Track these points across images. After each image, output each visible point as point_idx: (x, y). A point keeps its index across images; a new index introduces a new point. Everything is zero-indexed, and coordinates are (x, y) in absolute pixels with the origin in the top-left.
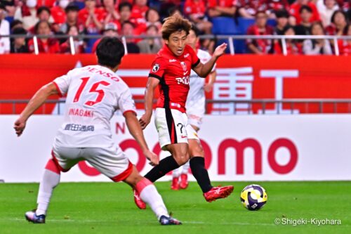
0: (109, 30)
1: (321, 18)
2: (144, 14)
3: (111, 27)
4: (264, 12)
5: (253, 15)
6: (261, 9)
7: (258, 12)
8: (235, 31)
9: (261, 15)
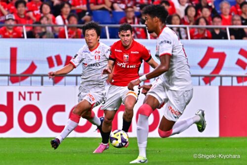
0: (9, 19)
1: (177, 12)
2: (39, 7)
3: (10, 17)
4: (131, 7)
5: (123, 9)
6: (129, 5)
7: (127, 7)
8: (110, 21)
9: (130, 9)
